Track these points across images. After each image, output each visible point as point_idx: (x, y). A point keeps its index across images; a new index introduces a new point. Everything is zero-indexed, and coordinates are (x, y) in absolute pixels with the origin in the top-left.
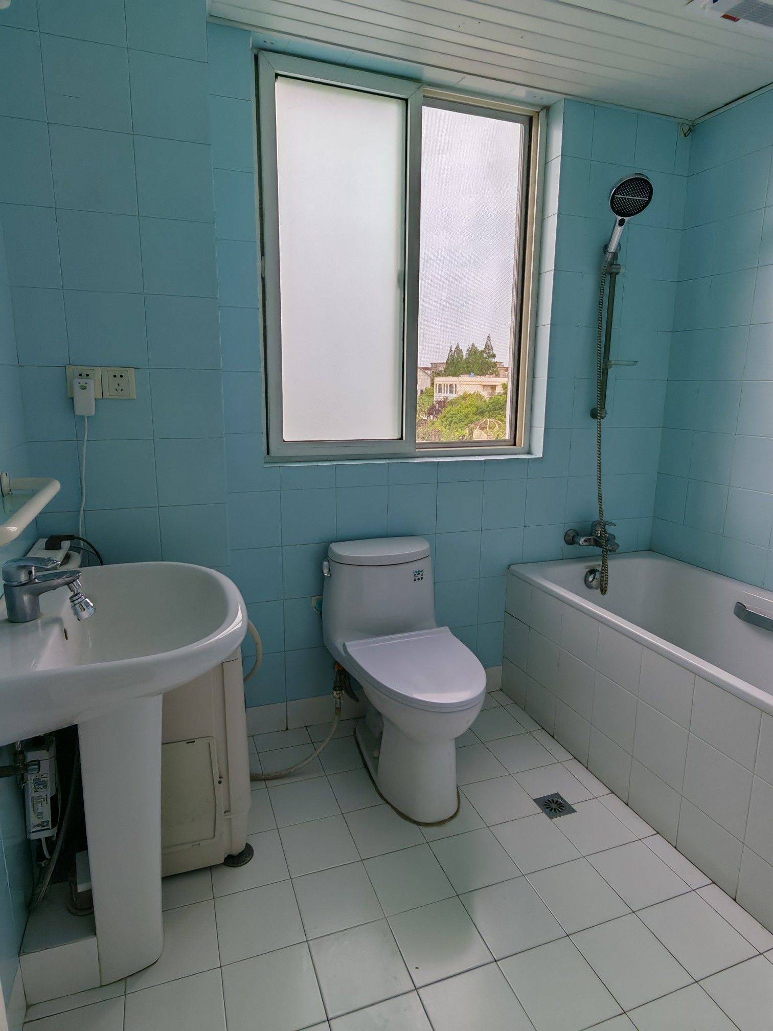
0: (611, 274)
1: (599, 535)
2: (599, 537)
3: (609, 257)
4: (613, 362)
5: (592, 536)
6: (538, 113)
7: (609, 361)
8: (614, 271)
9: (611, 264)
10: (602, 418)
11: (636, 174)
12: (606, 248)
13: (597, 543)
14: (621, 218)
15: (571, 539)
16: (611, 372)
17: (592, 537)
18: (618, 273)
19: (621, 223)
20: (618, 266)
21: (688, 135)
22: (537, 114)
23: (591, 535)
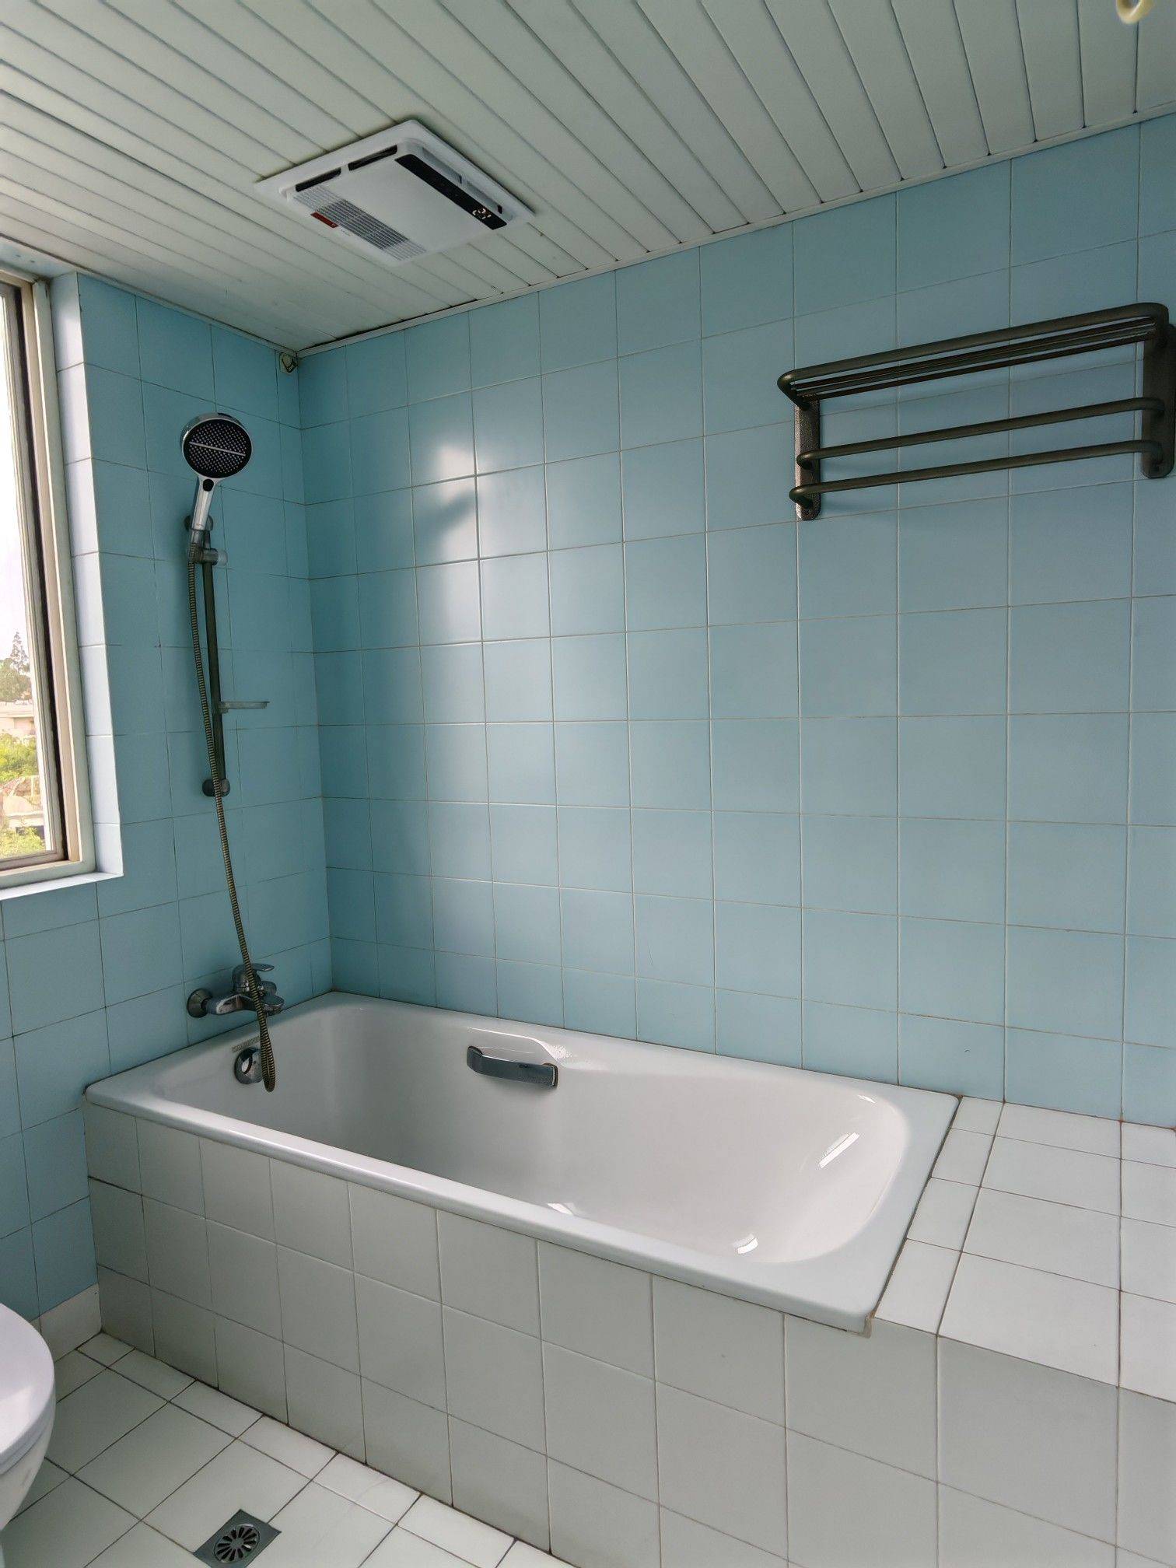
0: (203, 563)
1: (248, 989)
2: (249, 994)
3: (196, 537)
4: (227, 705)
5: (238, 993)
6: (31, 285)
7: (223, 703)
8: (208, 559)
9: (201, 548)
10: (223, 794)
11: (219, 414)
12: (188, 521)
13: (246, 1005)
14: (206, 478)
15: (198, 1007)
16: (228, 719)
17: (236, 996)
18: (215, 563)
19: (208, 486)
20: (214, 553)
21: (292, 370)
22: (28, 286)
23: (234, 992)
